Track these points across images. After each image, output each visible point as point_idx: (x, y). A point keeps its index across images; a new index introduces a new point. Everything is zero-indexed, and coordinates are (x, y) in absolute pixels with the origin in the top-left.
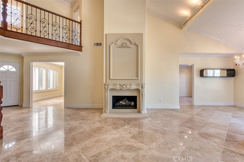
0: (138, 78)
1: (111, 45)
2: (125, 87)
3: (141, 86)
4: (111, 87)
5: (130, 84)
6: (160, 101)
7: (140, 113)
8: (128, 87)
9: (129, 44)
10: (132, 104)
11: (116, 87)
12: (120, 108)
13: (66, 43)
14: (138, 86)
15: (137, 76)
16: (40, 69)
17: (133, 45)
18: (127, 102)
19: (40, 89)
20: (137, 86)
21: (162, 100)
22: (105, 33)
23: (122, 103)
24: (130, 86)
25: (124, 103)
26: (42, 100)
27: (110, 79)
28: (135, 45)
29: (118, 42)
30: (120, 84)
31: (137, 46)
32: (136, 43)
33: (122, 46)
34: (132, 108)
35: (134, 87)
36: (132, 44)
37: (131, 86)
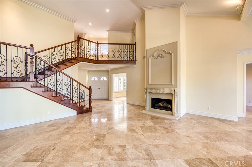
0: (172, 83)
1: (150, 58)
2: (159, 91)
3: (173, 91)
4: (149, 91)
5: (163, 89)
6: (207, 108)
7: (173, 115)
8: (162, 91)
9: (163, 54)
10: (169, 107)
11: (152, 91)
12: (158, 108)
13: (126, 61)
14: (171, 91)
15: (171, 82)
16: (120, 77)
17: (168, 54)
18: (165, 104)
19: (120, 90)
20: (169, 91)
21: (209, 107)
22: (146, 49)
23: (160, 105)
24: (163, 90)
25: (162, 105)
26: (120, 97)
27: (149, 84)
28: (169, 53)
29: (155, 55)
30: (155, 89)
31: (171, 55)
32: (169, 52)
33: (158, 57)
34: (168, 110)
35: (167, 91)
36: (166, 53)
37: (165, 91)
